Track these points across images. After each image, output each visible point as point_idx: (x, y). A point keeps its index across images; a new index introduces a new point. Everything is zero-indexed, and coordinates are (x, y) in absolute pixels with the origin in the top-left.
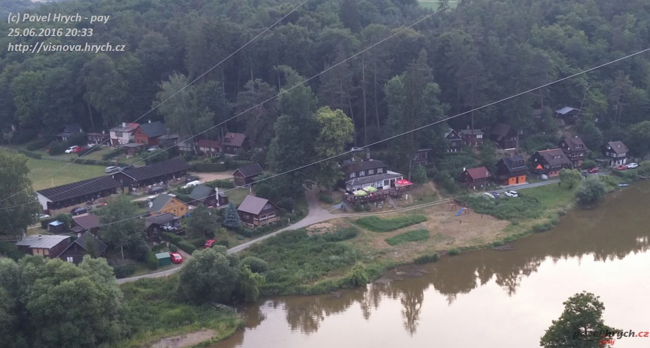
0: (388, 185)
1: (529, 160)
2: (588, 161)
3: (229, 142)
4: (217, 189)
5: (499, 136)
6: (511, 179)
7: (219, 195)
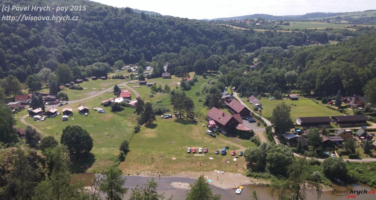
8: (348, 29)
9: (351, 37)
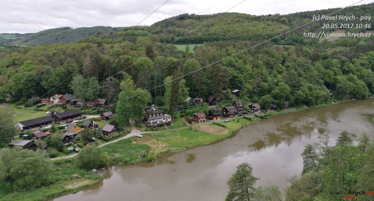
0: (165, 120)
1: (221, 111)
2: (245, 111)
3: (99, 102)
4: (93, 121)
5: (209, 101)
6: (214, 118)
7: (94, 124)
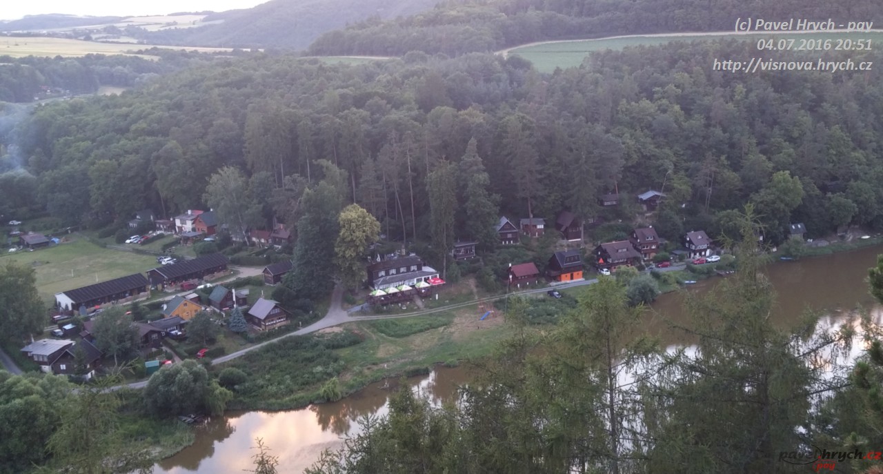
2: (663, 254)
5: (562, 225)
6: (563, 276)
8: (139, 56)
9: (152, 74)
